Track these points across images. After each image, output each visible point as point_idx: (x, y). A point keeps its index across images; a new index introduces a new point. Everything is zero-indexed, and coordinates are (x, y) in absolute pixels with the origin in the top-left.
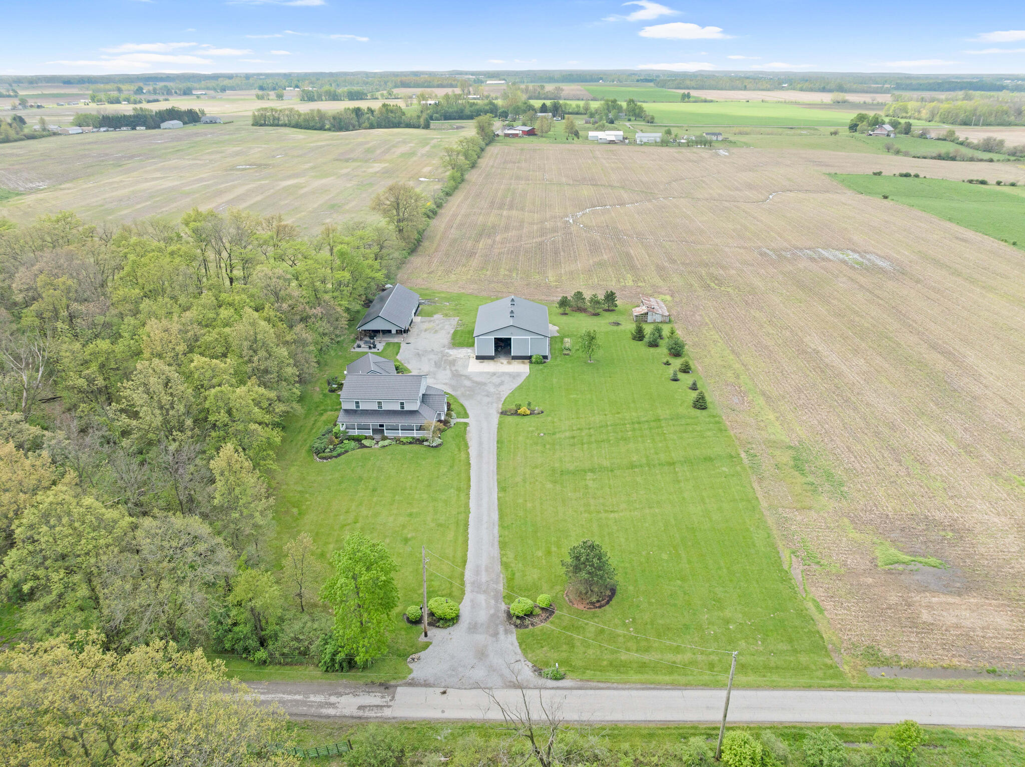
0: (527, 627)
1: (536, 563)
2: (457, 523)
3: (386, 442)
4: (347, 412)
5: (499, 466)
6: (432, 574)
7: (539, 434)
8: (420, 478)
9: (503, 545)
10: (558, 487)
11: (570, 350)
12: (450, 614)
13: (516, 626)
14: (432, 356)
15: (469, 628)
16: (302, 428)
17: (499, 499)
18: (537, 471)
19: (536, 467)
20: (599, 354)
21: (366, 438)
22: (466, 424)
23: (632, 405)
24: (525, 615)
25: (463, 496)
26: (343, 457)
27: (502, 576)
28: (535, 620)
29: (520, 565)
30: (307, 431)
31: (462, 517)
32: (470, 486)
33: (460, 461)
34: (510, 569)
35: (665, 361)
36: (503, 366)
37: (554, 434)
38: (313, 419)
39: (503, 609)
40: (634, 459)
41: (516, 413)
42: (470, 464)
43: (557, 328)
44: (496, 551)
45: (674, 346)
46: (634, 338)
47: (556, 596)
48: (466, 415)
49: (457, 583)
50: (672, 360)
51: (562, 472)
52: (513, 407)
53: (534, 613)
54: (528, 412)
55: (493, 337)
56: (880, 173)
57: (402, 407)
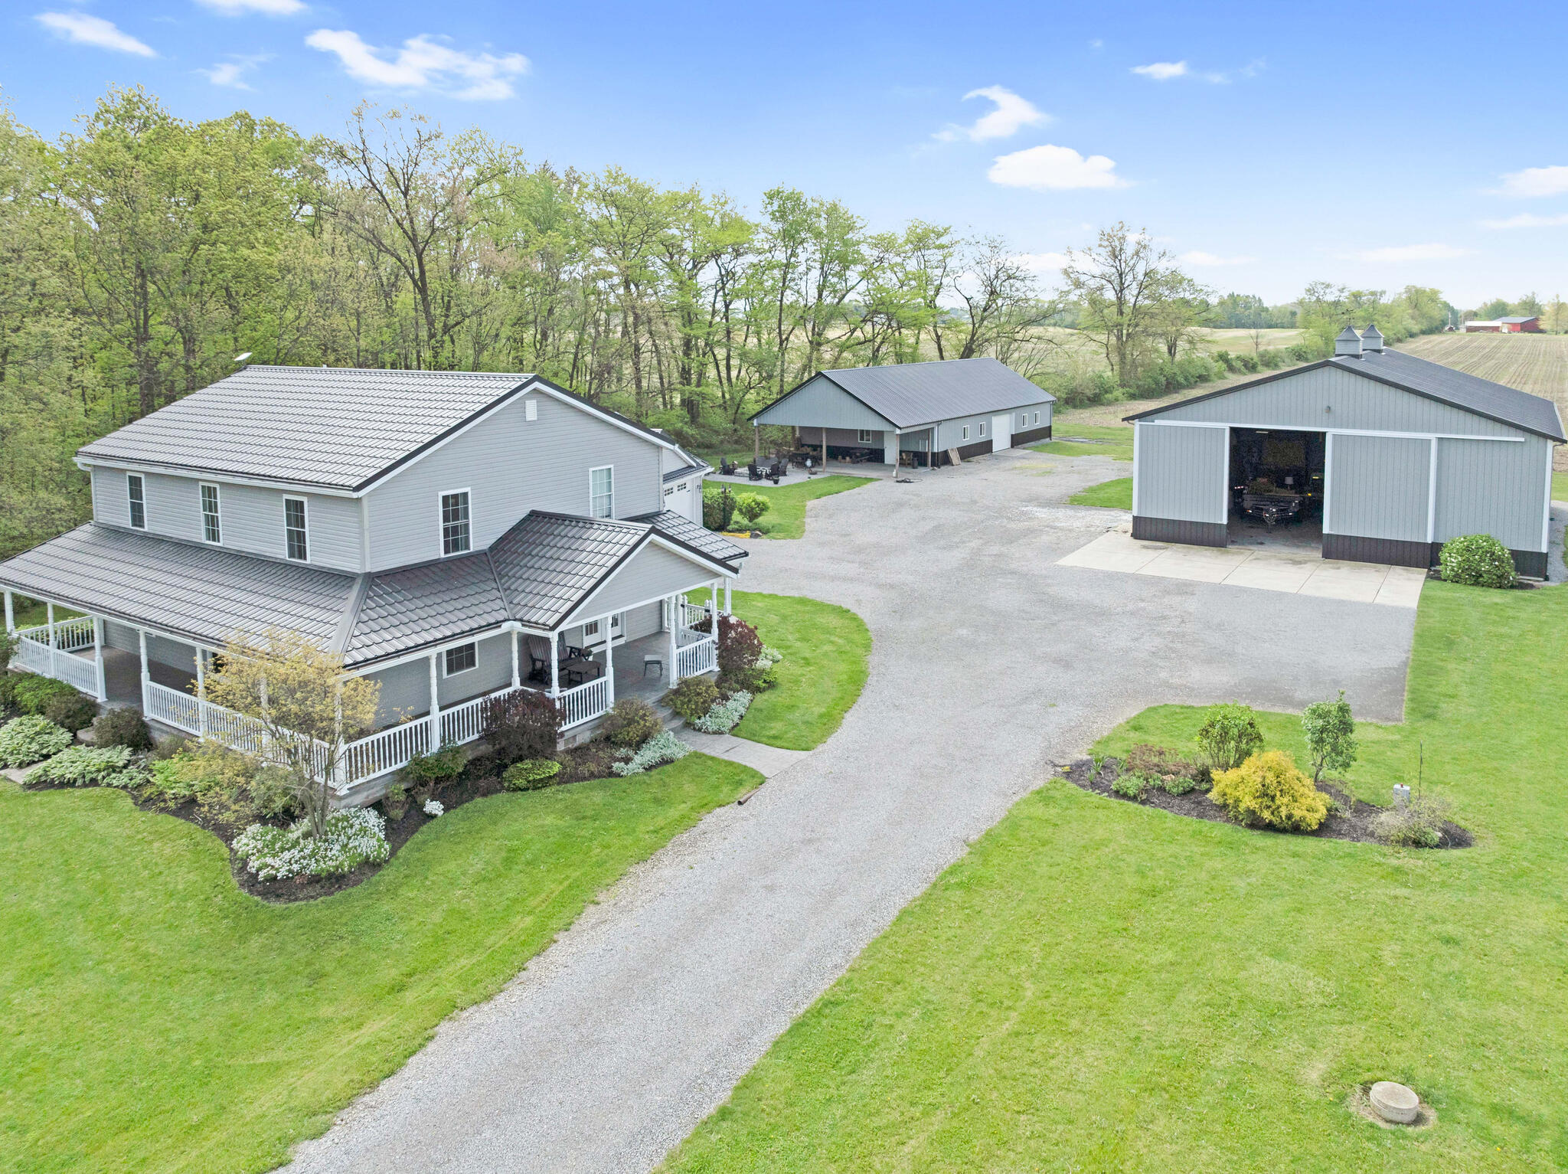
54: (1313, 806)
55: (1226, 426)
57: (299, 543)
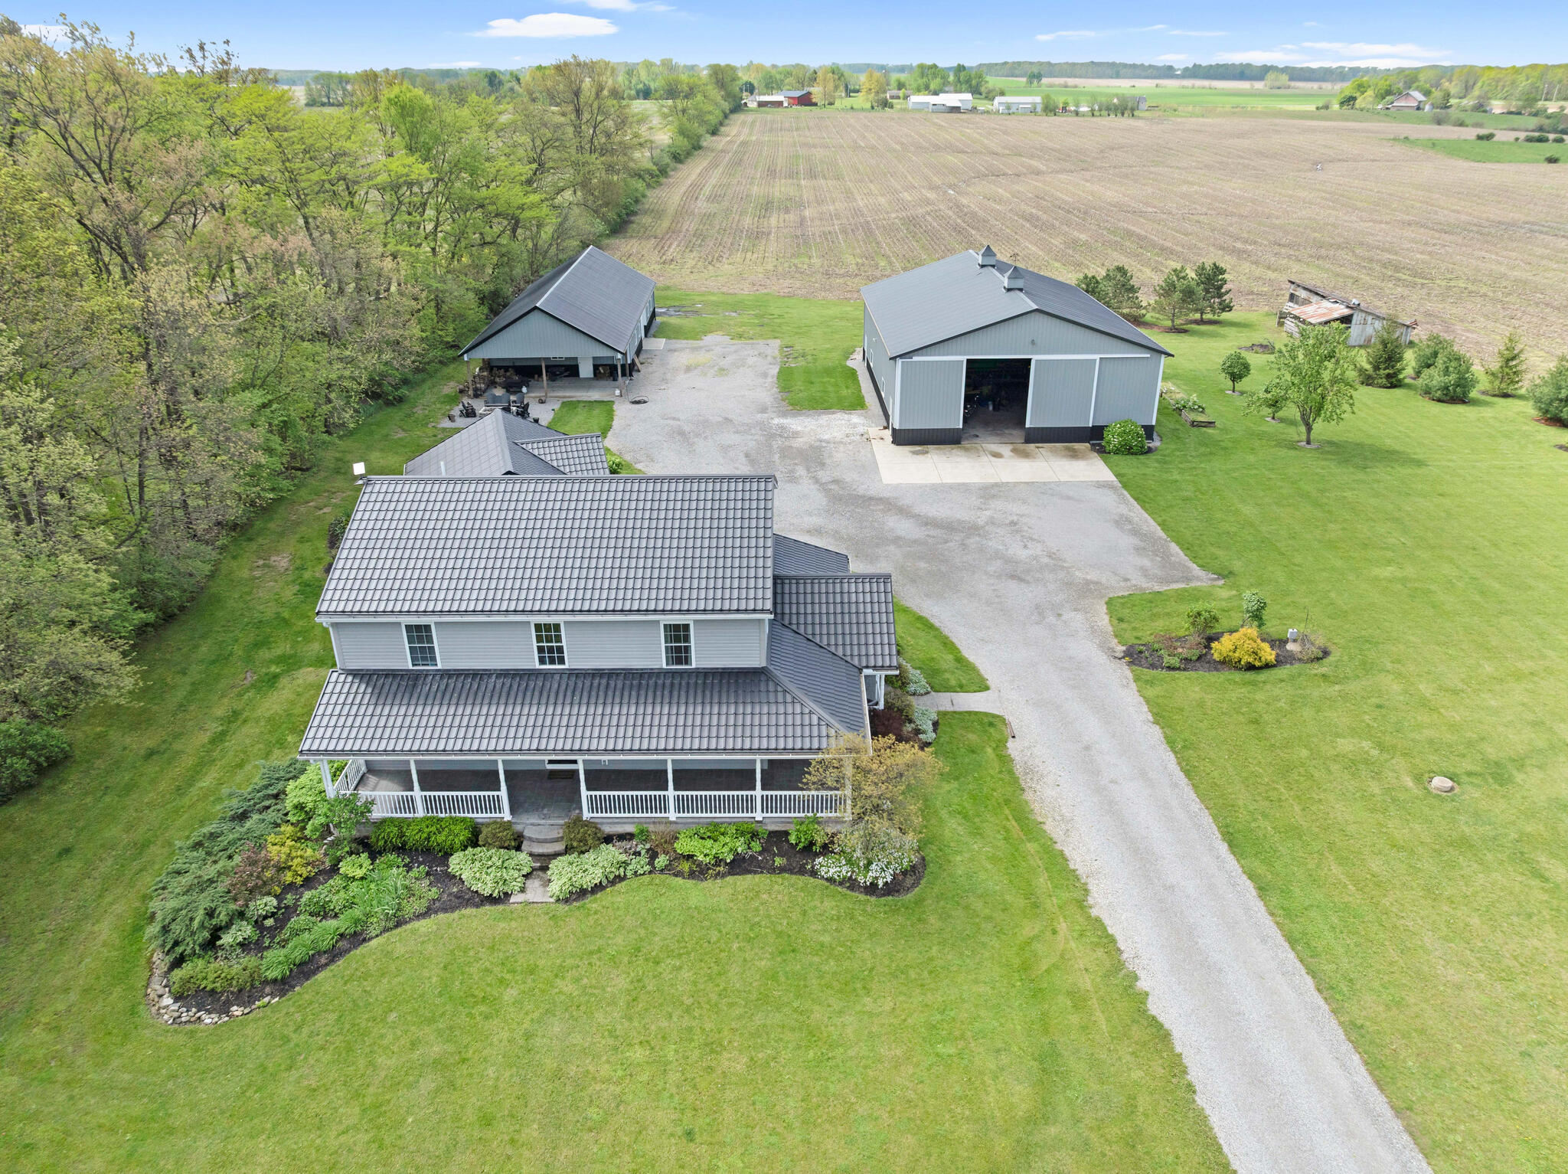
3: (596, 865)
14: (730, 438)
21: (474, 840)
22: (994, 724)
41: (1202, 660)
55: (964, 358)
56: (1489, 137)
57: (679, 654)
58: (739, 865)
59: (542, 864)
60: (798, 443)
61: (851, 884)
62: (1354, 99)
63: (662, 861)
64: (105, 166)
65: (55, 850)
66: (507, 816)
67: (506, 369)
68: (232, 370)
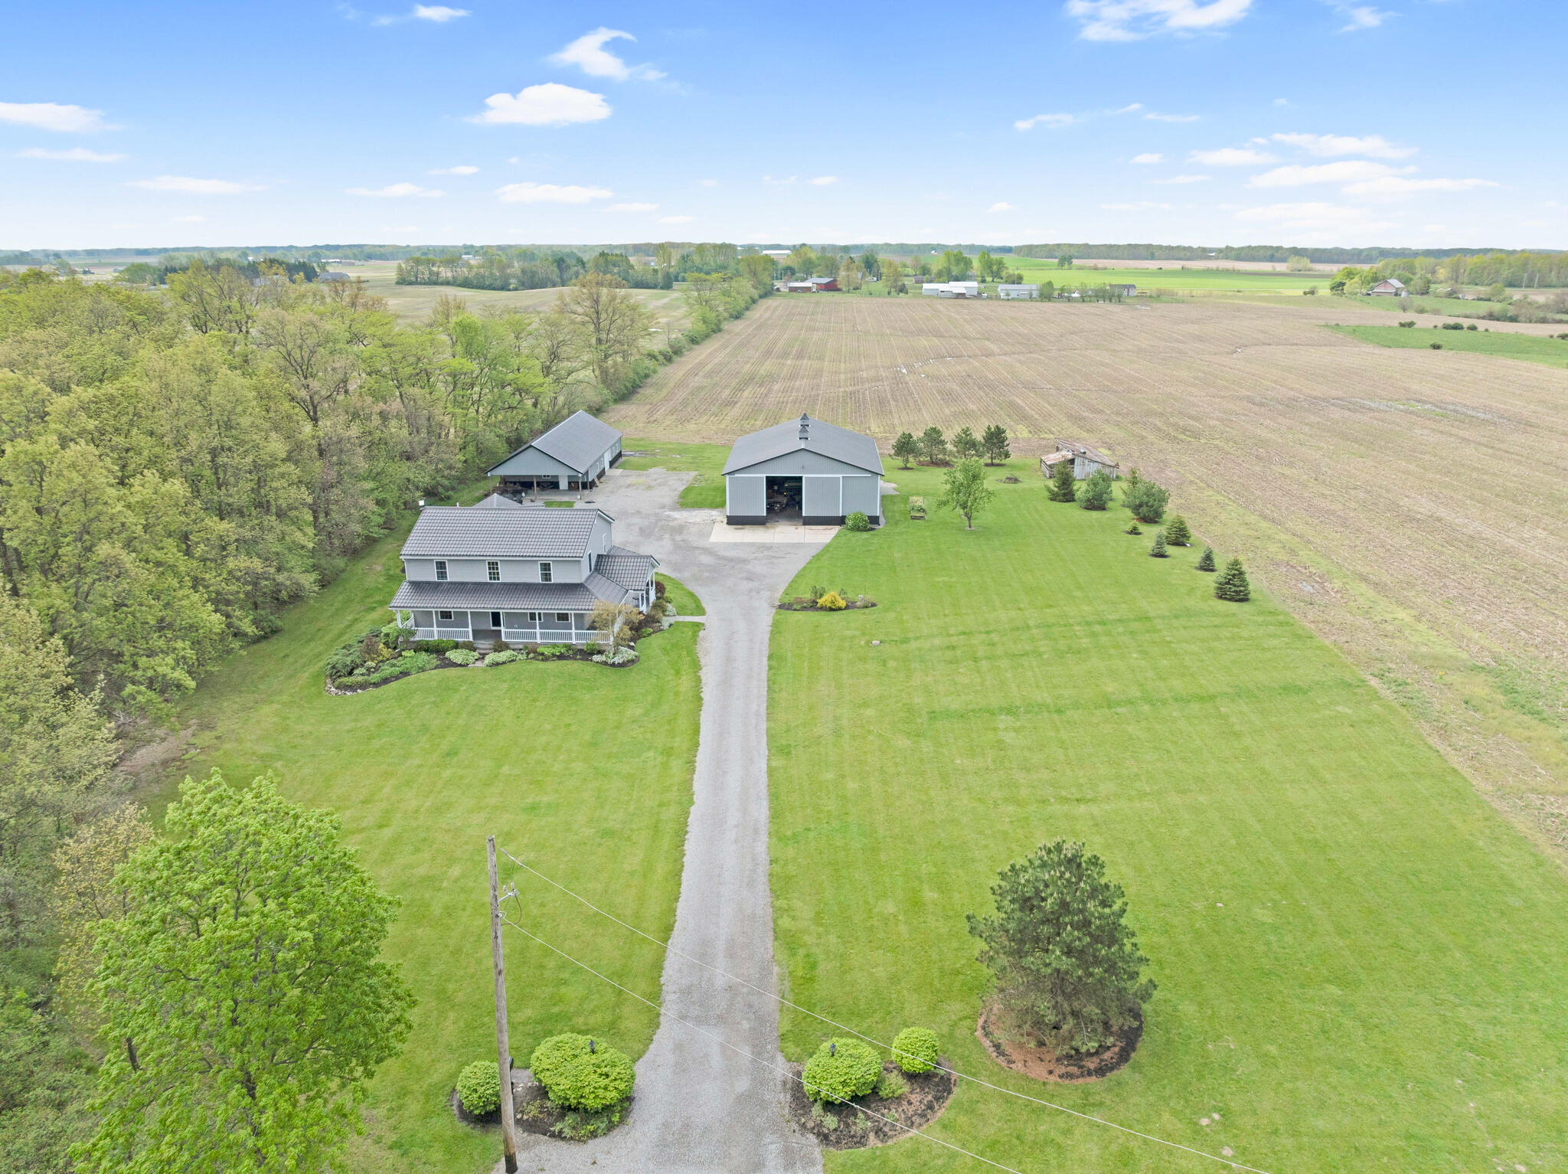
0: (860, 1141)
1: (881, 935)
2: (656, 828)
3: (503, 656)
4: (418, 586)
5: (772, 704)
6: (562, 966)
7: (868, 643)
8: (573, 728)
9: (780, 885)
10: (926, 746)
11: (924, 511)
12: (599, 1093)
13: (824, 1138)
14: (636, 520)
15: (663, 1144)
16: (320, 633)
17: (771, 771)
18: (870, 712)
19: (865, 705)
20: (985, 516)
21: (457, 646)
22: (699, 626)
23: (1078, 594)
24: (855, 1098)
25: (677, 765)
26: (394, 685)
27: (776, 969)
28: (891, 1116)
29: (833, 939)
30: (327, 638)
31: (672, 811)
32: (697, 745)
33: (677, 694)
34: (802, 952)
35: (1128, 528)
36: (784, 533)
37: (906, 641)
38: (350, 618)
39: (779, 1079)
40: (1110, 690)
41: (813, 606)
42: (701, 699)
43: (894, 485)
44: (759, 899)
45: (1145, 499)
46: (1054, 497)
47: (951, 1035)
48: (701, 611)
49: (636, 993)
50: (1143, 528)
51: (933, 715)
52: (808, 596)
53: (883, 1093)
54: (843, 604)
55: (764, 476)
56: (1411, 325)
57: (547, 576)
58: (561, 657)
59: (483, 657)
60: (674, 524)
61: (605, 663)
62: (1343, 284)
63: (531, 655)
64: (304, 367)
65: (282, 655)
66: (471, 639)
67: (515, 483)
68: (363, 466)
